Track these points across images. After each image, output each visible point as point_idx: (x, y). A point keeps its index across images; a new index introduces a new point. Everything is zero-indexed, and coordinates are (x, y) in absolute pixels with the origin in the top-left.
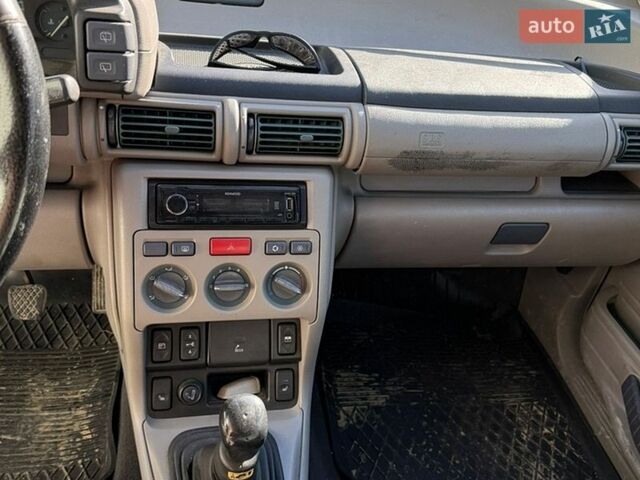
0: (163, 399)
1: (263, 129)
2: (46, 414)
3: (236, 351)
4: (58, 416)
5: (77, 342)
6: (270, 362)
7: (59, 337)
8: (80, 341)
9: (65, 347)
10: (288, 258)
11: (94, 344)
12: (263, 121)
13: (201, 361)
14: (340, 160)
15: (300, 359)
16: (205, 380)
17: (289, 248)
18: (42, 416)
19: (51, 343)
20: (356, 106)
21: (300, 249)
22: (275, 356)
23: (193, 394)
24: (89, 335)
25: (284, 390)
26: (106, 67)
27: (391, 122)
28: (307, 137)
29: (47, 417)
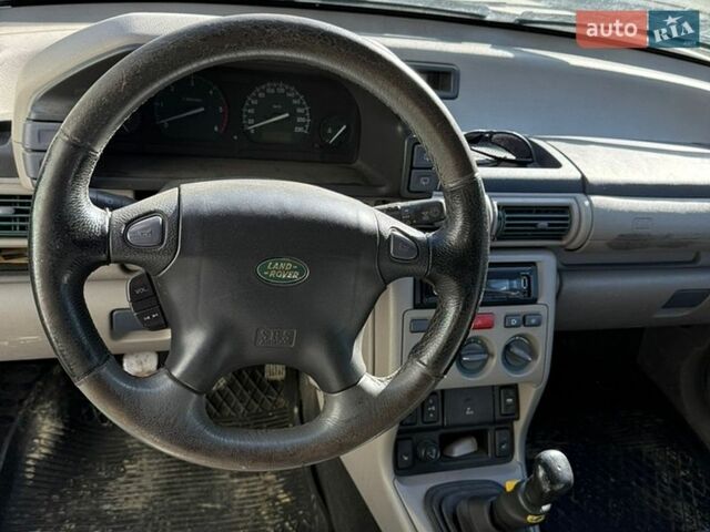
0: (406, 458)
1: (508, 219)
2: (236, 481)
3: (468, 413)
4: (248, 482)
5: (242, 409)
6: (494, 422)
7: (225, 404)
8: (246, 407)
9: (233, 414)
10: (522, 330)
11: (260, 410)
12: (507, 212)
13: (440, 423)
14: (564, 242)
15: (518, 419)
16: (437, 440)
17: (524, 321)
18: (233, 484)
19: (218, 411)
20: (580, 196)
21: (533, 321)
22: (498, 417)
23: (434, 453)
24: (253, 402)
25: (503, 447)
26: (425, 181)
27: (611, 210)
28: (543, 224)
29: (239, 483)
